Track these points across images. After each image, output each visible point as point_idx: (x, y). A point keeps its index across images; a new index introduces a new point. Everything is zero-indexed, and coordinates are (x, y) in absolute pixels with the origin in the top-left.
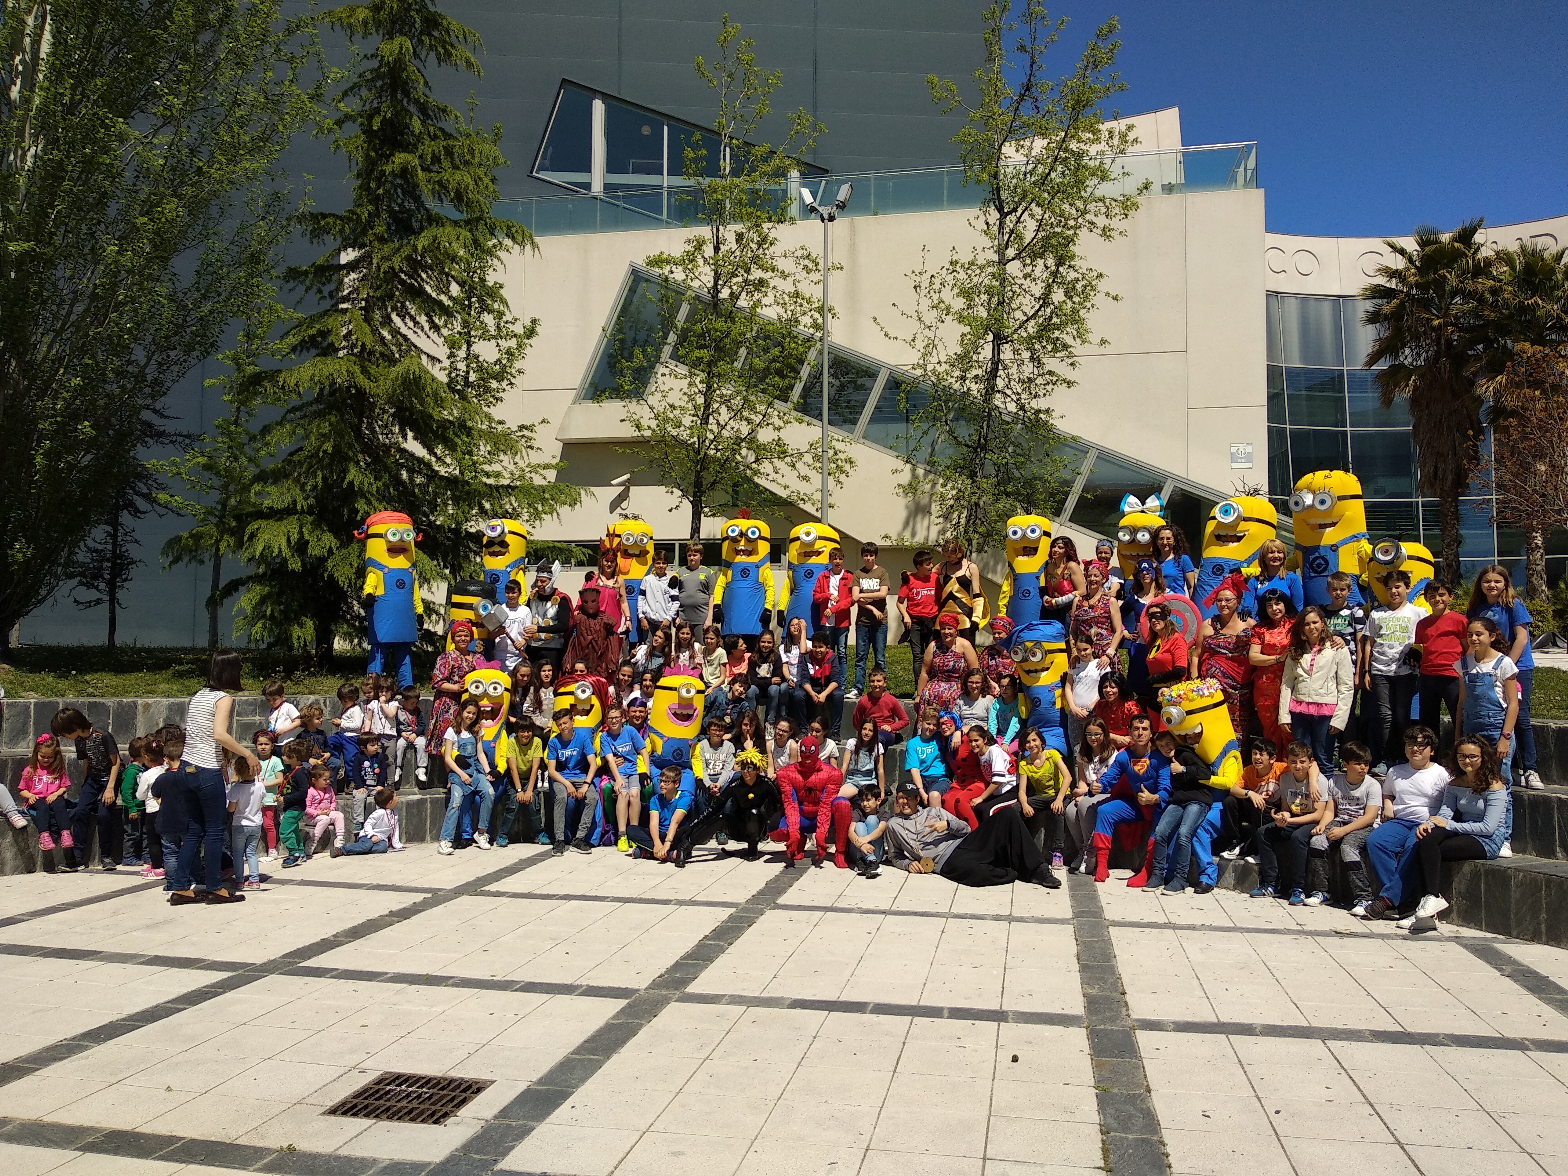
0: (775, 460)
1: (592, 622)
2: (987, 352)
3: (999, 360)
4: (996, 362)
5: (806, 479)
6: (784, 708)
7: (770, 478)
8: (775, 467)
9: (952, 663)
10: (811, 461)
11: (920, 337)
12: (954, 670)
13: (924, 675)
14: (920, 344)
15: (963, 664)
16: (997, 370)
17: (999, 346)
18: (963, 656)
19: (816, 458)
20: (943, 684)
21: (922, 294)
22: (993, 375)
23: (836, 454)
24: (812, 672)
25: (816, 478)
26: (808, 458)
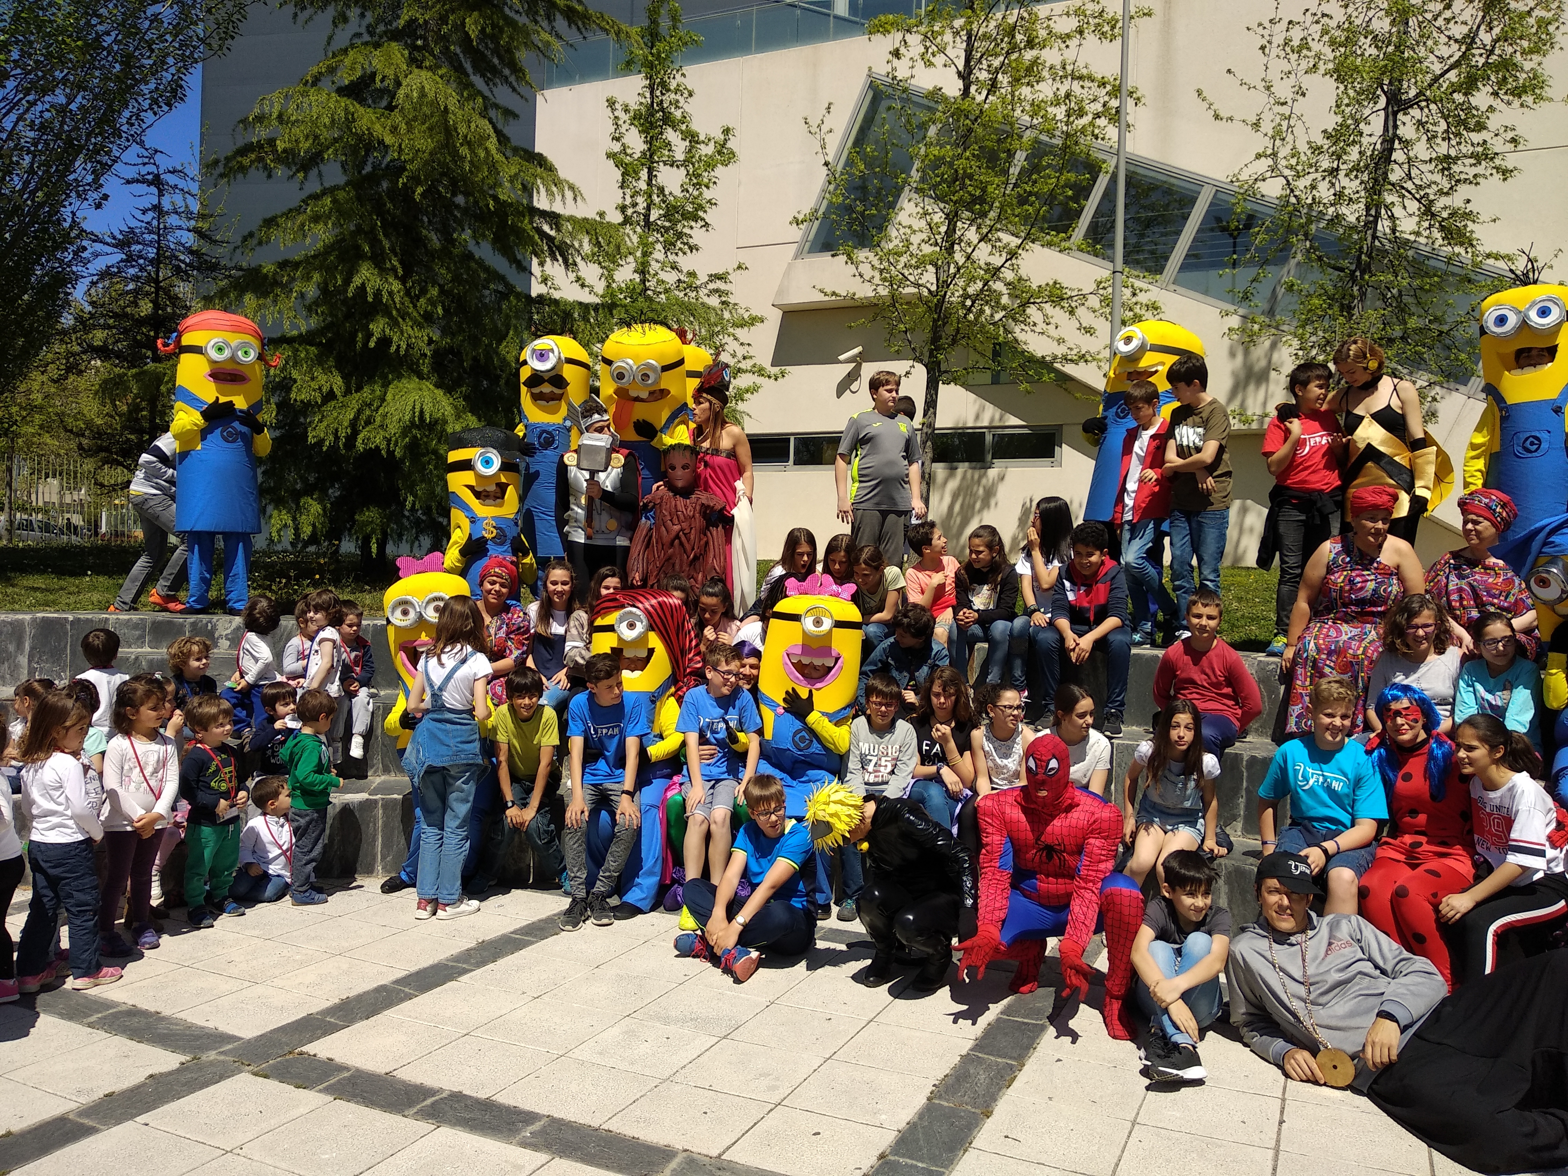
0: (1047, 306)
1: (680, 502)
2: (1375, 126)
3: (1395, 135)
4: (1390, 139)
5: (1089, 331)
6: (1018, 663)
7: (1038, 329)
8: (1046, 316)
9: (1371, 585)
10: (1097, 305)
11: (1267, 117)
12: (1376, 599)
13: (1302, 605)
14: (1267, 127)
15: (1395, 588)
16: (1391, 150)
17: (1395, 114)
18: (1397, 572)
19: (1107, 302)
20: (1345, 628)
21: (1273, 54)
22: (1384, 158)
23: (1134, 294)
24: (1071, 596)
25: (1103, 327)
26: (1094, 301)
